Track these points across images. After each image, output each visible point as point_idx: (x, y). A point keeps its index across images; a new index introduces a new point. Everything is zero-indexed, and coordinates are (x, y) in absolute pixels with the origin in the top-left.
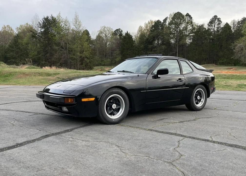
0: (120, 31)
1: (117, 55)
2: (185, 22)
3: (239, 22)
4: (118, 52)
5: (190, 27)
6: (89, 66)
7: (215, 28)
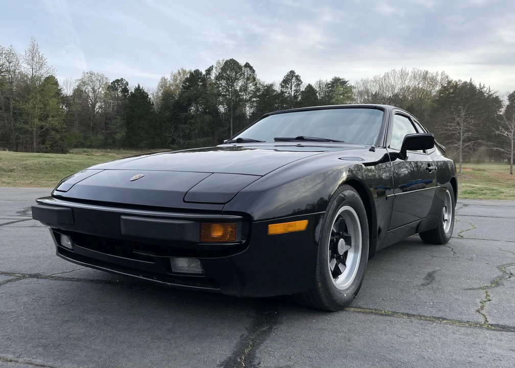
0: (124, 83)
1: (117, 127)
2: (244, 77)
3: (327, 84)
4: (119, 121)
5: (251, 87)
6: (60, 146)
7: (291, 91)
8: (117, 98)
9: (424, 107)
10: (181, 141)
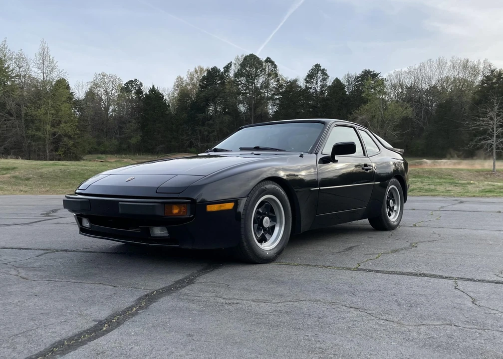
0: (138, 84)
1: (132, 131)
2: (265, 73)
3: (357, 78)
4: (133, 125)
5: (273, 84)
6: (73, 153)
7: (317, 86)
8: (131, 101)
9: (464, 99)
10: (200, 144)
